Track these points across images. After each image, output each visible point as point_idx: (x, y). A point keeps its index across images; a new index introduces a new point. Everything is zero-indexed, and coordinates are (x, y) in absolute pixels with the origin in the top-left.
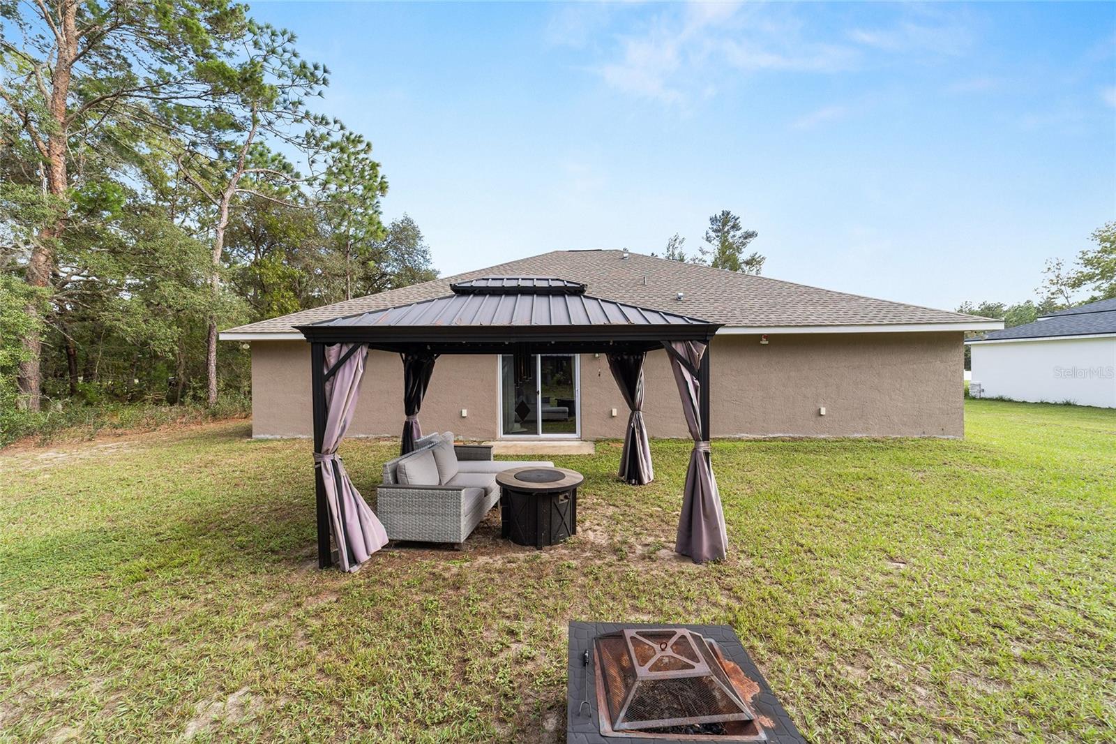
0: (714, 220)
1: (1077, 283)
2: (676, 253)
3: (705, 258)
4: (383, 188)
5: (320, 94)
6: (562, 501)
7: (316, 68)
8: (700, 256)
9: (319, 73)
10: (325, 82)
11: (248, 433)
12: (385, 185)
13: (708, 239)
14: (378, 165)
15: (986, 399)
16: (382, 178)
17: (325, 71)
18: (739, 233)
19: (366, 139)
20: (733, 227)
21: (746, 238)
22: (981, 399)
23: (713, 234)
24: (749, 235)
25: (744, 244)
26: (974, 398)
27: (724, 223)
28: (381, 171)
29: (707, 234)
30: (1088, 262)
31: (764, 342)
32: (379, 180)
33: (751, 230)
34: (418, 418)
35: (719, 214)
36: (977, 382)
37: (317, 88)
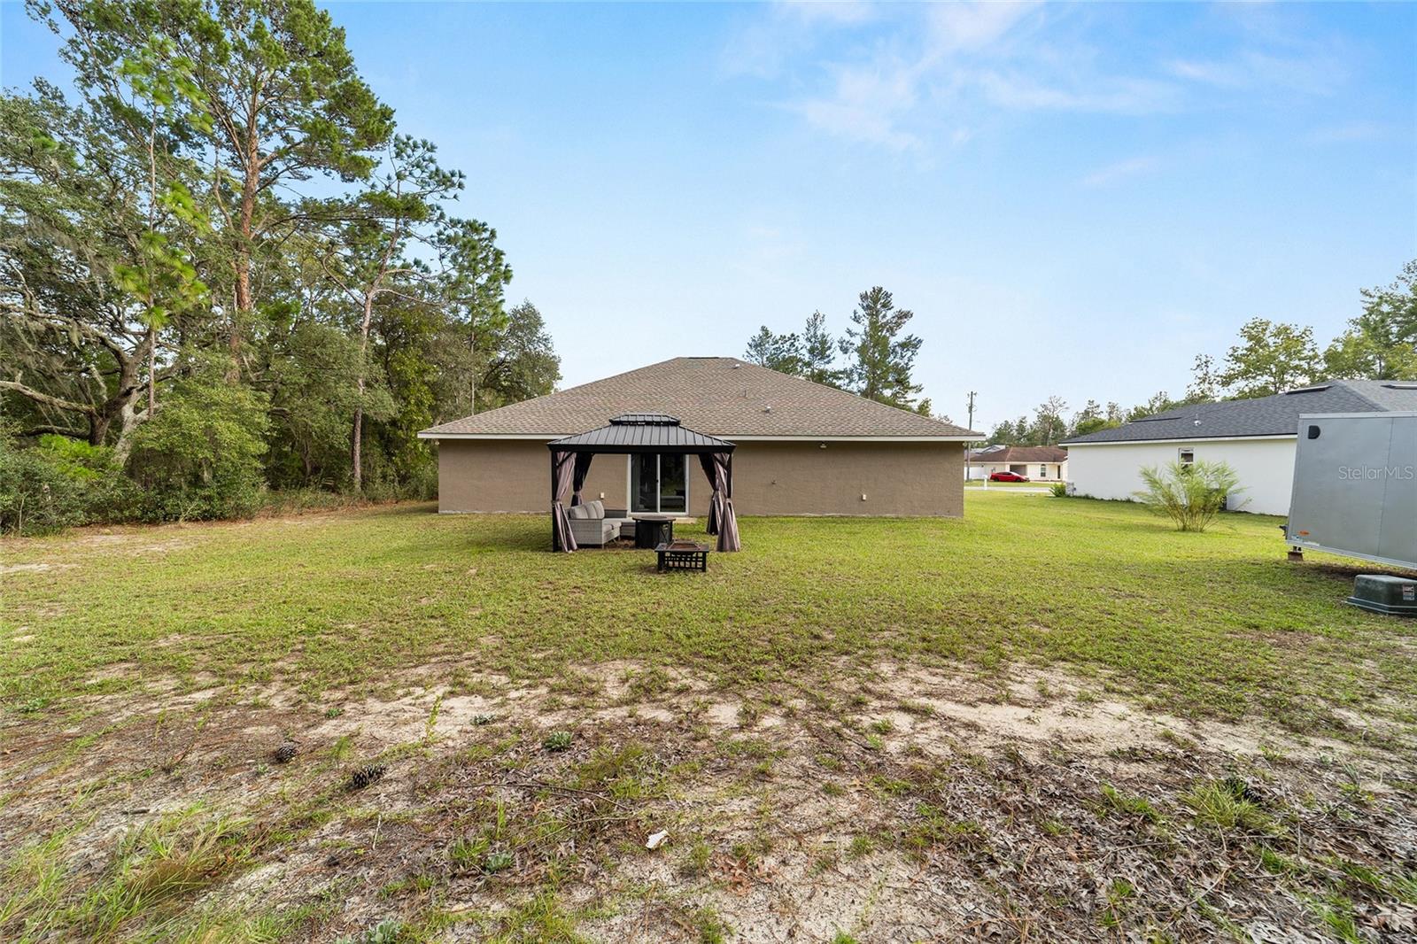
0: (864, 297)
1: (1227, 381)
2: (819, 333)
3: (853, 340)
4: (507, 276)
5: (455, 197)
6: (665, 528)
7: (453, 175)
8: (847, 337)
9: (455, 179)
10: (461, 186)
11: (435, 510)
12: (508, 275)
13: (856, 319)
14: (502, 254)
15: (1080, 497)
16: (506, 267)
17: (461, 177)
18: (890, 314)
19: (490, 227)
20: (884, 306)
21: (901, 318)
22: (1074, 497)
23: (861, 312)
24: (904, 316)
25: (898, 325)
26: (1068, 496)
27: (875, 301)
28: (505, 260)
29: (855, 313)
30: (1238, 359)
31: (823, 446)
32: (503, 268)
33: (905, 309)
34: (580, 493)
35: (870, 290)
36: (1071, 481)
37: (451, 192)
